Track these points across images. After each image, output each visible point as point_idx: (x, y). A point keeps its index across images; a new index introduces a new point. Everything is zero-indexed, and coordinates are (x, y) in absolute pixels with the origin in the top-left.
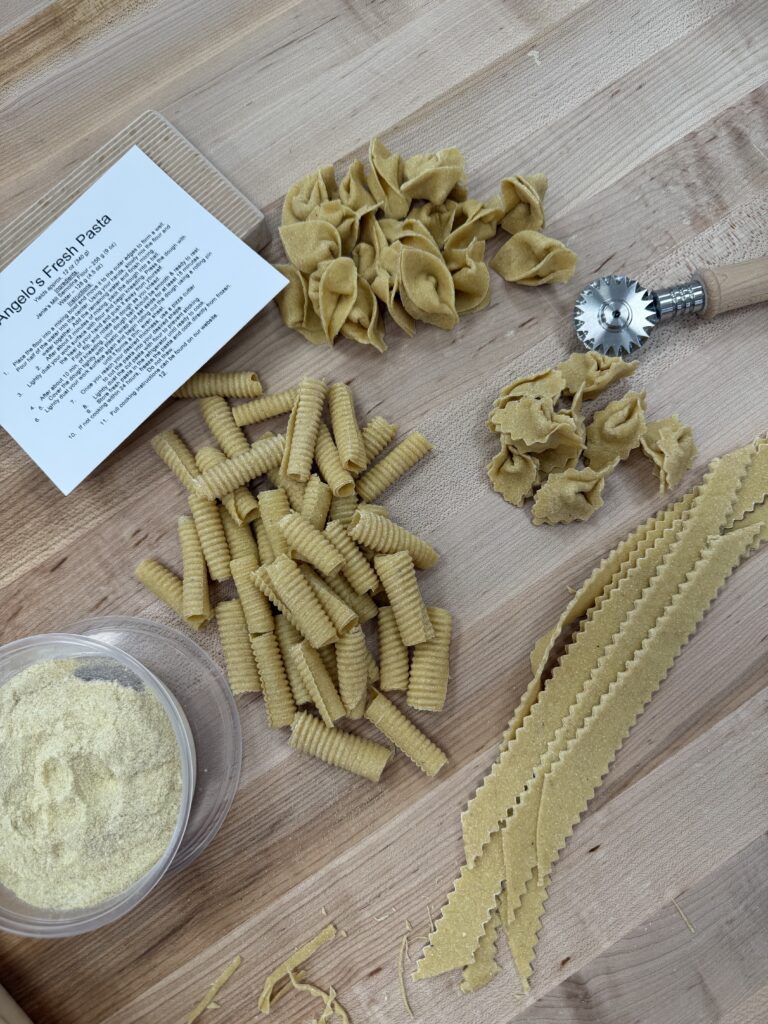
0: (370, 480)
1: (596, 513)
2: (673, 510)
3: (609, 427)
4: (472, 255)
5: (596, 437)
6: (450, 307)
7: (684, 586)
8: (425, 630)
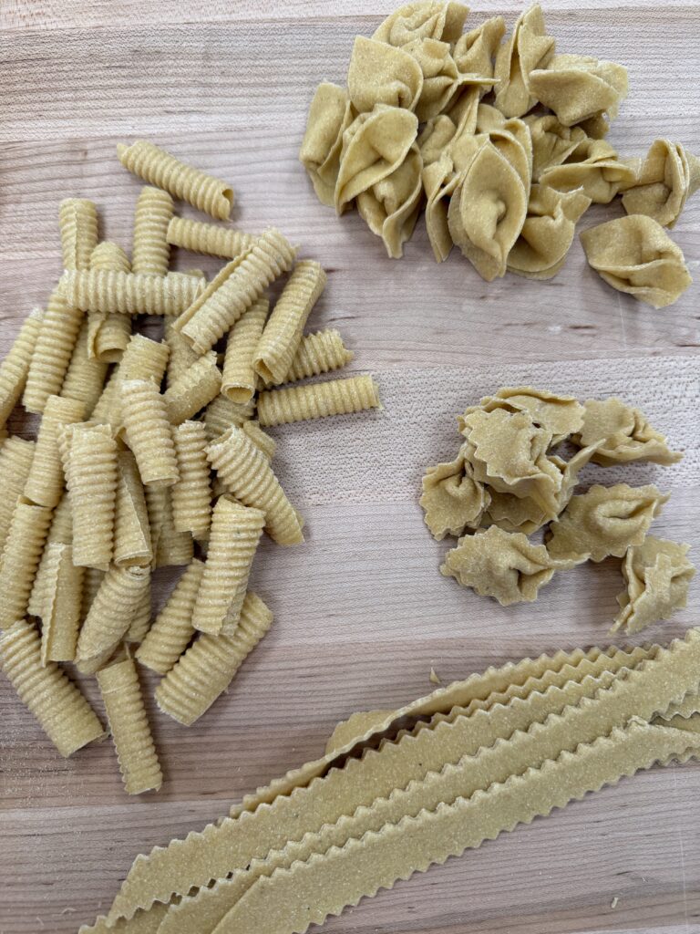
0: (280, 401)
1: (521, 604)
2: (612, 656)
3: (602, 513)
4: (566, 207)
5: (577, 514)
6: (502, 251)
7: (567, 756)
8: (223, 622)
